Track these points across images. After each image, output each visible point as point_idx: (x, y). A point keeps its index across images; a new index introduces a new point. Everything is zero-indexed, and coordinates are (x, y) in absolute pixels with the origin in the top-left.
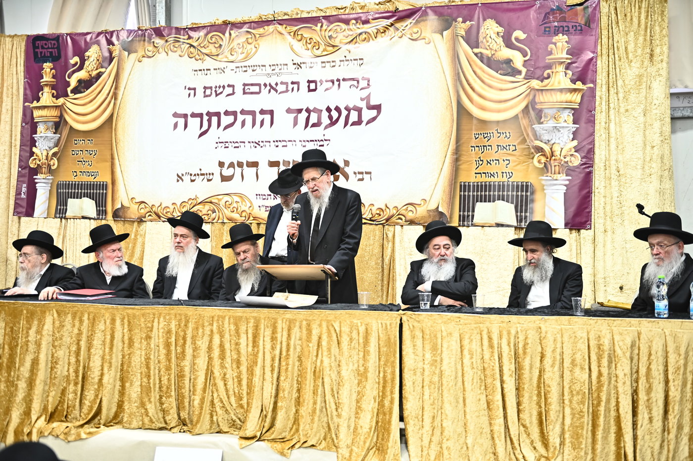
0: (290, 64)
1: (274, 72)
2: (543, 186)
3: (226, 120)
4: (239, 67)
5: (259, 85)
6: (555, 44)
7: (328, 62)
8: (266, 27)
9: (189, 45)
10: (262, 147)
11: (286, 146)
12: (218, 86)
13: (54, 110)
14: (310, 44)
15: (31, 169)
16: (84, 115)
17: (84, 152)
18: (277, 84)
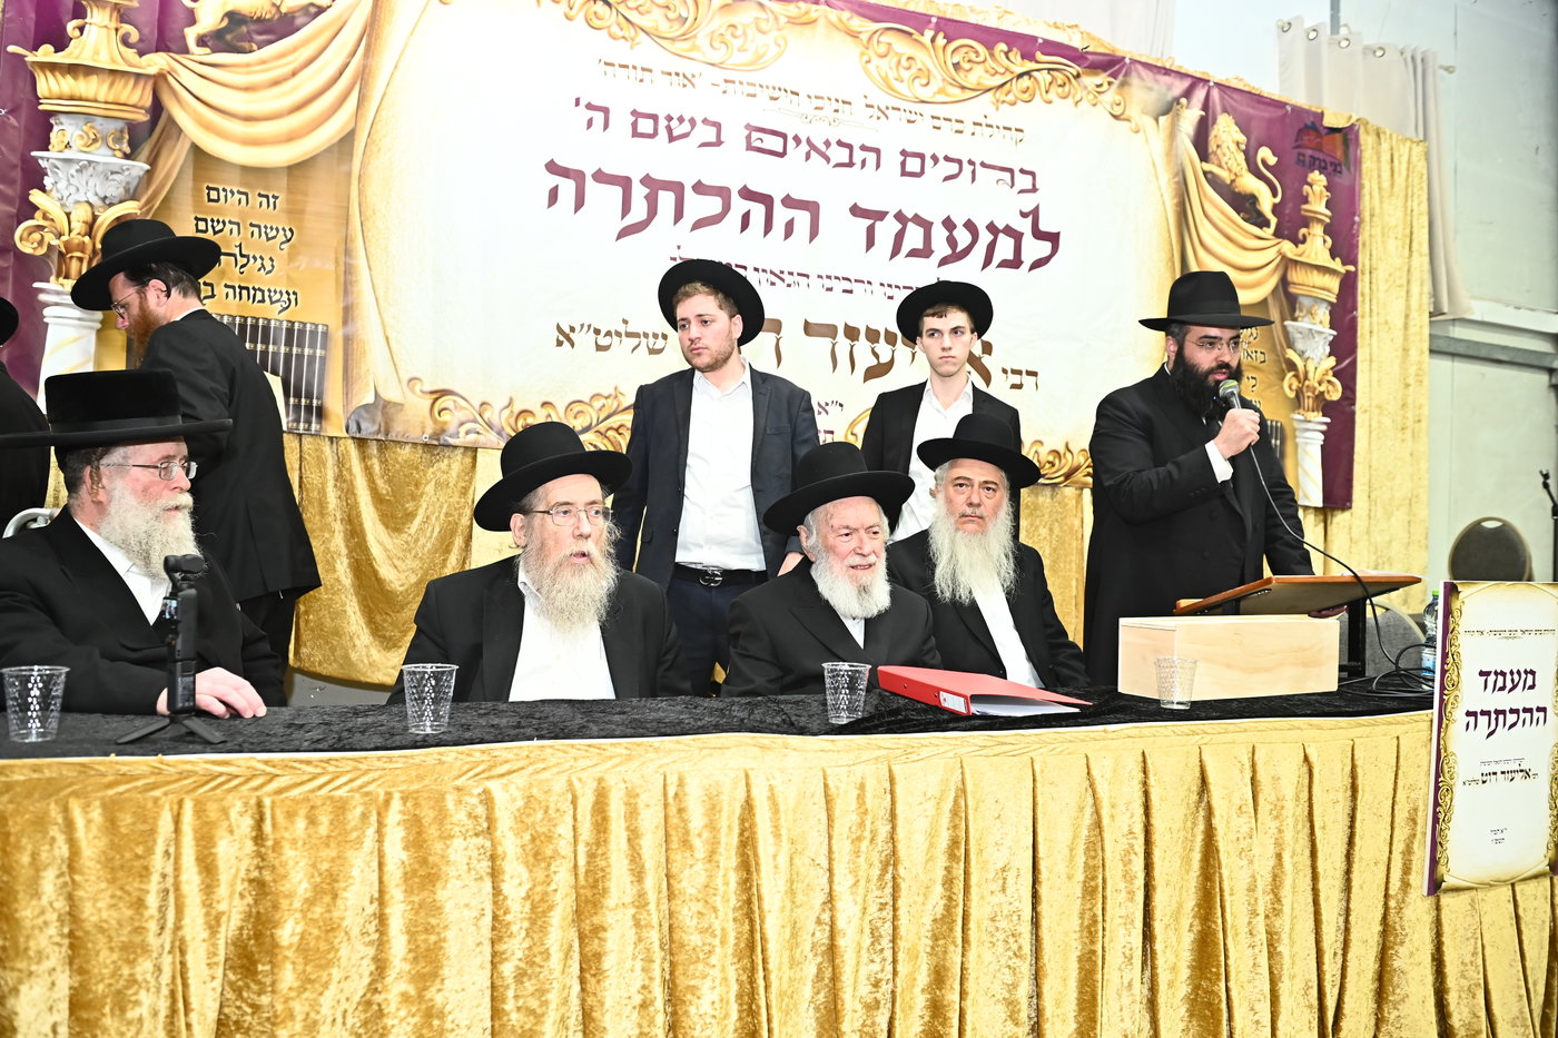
0: (859, 104)
1: (817, 112)
2: (1295, 430)
3: (698, 206)
4: (733, 82)
5: (784, 136)
6: (1311, 185)
7: (945, 119)
8: (802, 5)
10: (789, 285)
11: (851, 292)
12: (675, 116)
13: (126, 84)
14: (908, 68)
15: (20, 256)
16: (248, 119)
17: (245, 228)
18: (827, 144)
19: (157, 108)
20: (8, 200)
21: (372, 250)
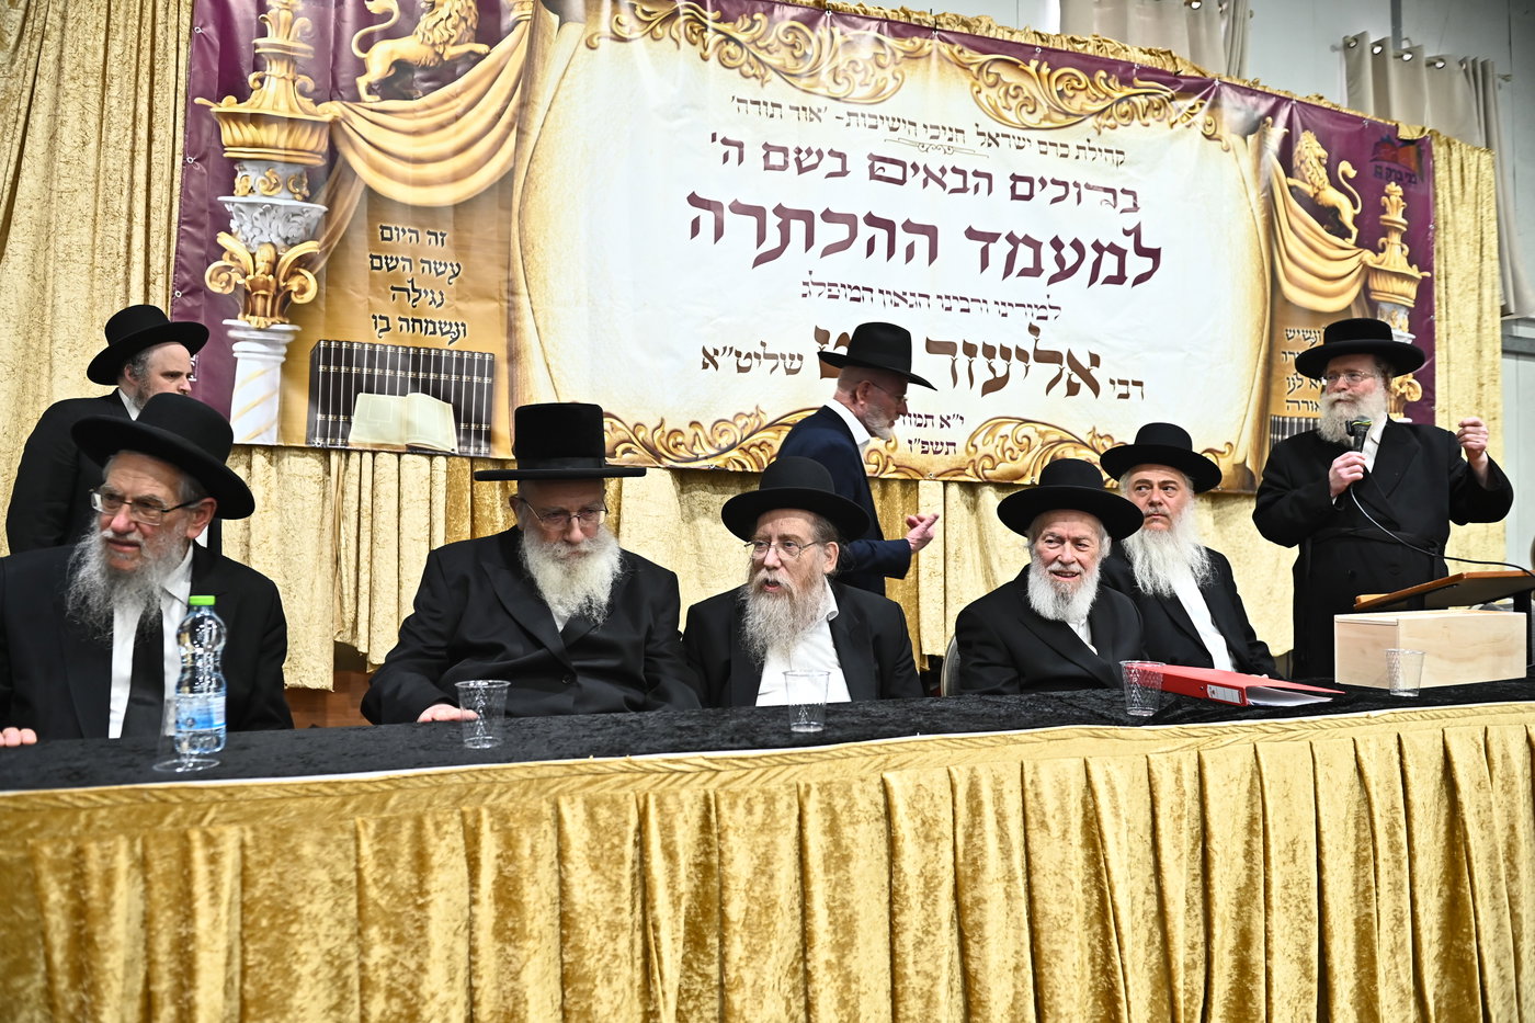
0: (971, 131)
1: (933, 141)
3: (828, 233)
4: (856, 115)
5: (903, 165)
6: (1388, 196)
7: (1051, 144)
8: (916, 39)
9: (720, 37)
10: (911, 306)
11: (968, 311)
12: (804, 149)
13: (304, 132)
14: (1015, 97)
15: (211, 296)
16: (418, 161)
17: (416, 264)
18: (943, 171)
19: (333, 153)
20: (200, 244)
21: (532, 282)
